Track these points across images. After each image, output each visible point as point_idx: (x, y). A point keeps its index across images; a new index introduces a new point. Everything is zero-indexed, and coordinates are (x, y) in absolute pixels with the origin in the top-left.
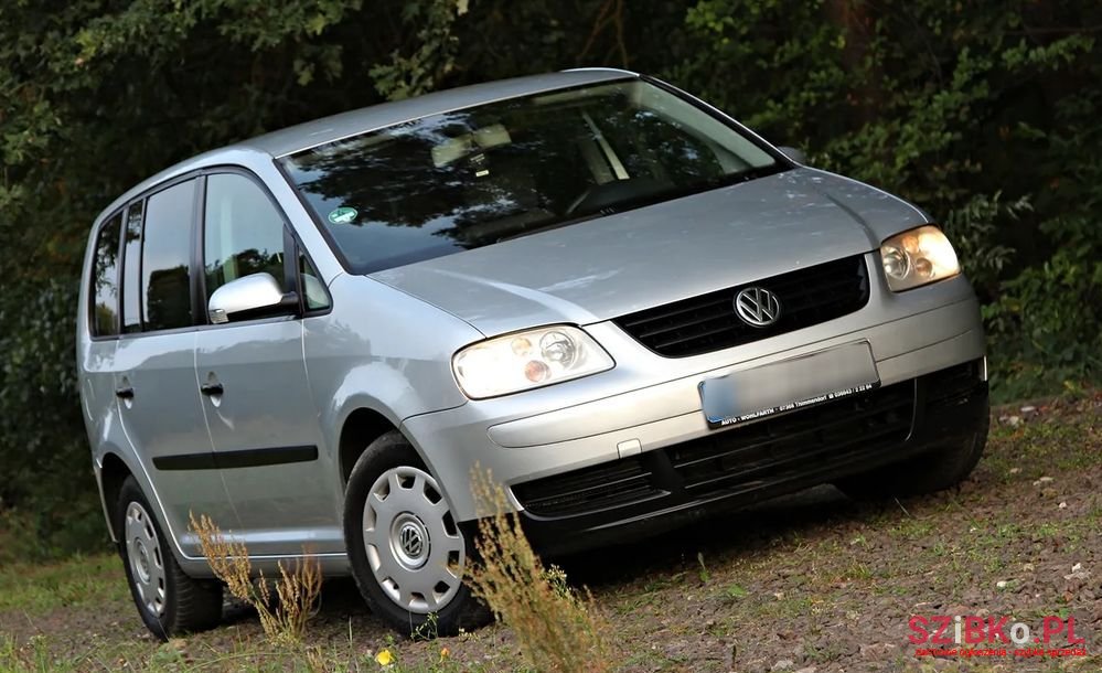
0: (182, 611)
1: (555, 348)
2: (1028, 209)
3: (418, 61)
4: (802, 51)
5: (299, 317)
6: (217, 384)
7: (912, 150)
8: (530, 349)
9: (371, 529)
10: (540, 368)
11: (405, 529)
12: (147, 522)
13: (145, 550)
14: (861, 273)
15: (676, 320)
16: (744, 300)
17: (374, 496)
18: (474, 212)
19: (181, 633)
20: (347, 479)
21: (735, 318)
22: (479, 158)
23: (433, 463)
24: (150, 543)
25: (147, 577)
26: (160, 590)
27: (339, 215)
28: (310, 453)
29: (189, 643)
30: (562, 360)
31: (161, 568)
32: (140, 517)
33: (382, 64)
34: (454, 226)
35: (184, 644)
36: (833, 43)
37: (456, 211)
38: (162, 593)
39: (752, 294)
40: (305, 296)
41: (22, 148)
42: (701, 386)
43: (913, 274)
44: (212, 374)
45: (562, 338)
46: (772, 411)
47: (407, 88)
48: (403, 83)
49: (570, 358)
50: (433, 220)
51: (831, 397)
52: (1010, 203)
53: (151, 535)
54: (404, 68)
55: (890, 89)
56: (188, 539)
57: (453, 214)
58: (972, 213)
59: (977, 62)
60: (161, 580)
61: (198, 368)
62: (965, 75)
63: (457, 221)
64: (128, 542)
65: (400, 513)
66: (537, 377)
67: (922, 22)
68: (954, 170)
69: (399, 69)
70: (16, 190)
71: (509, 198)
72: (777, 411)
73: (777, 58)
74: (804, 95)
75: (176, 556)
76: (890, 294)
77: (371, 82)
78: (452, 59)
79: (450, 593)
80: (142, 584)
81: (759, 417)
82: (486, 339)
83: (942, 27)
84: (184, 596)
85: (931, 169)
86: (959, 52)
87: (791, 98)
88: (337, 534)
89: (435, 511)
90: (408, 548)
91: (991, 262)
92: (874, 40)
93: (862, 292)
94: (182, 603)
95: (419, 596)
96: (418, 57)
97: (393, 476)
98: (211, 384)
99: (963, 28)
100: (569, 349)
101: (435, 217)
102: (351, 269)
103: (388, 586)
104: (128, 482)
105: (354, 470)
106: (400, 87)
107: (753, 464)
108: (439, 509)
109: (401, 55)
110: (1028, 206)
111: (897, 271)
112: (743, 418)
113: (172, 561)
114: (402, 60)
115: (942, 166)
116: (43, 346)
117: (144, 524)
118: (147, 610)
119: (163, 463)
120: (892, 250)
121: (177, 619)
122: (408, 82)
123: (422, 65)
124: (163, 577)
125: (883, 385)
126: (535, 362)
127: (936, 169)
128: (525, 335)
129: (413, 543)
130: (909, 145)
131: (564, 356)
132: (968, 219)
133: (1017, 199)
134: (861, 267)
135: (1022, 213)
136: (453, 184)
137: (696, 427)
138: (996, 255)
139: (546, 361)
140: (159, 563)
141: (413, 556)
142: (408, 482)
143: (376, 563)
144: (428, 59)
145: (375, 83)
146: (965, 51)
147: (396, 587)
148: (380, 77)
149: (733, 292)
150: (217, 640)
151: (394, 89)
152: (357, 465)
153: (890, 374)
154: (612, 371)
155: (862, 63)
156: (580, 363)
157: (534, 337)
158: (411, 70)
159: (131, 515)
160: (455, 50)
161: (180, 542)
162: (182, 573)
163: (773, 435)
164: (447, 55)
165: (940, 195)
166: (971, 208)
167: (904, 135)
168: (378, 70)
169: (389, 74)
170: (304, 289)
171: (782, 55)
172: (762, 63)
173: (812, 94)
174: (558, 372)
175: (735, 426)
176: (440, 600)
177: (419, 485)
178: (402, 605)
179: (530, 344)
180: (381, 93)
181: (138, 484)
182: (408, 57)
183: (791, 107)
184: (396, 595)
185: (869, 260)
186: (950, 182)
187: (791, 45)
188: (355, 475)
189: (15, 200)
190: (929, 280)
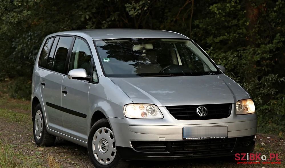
0: (44, 140)
1: (150, 109)
2: (283, 81)
3: (138, 5)
4: (237, 23)
5: (90, 82)
6: (66, 91)
7: (258, 58)
8: (144, 109)
9: (95, 140)
10: (145, 114)
11: (103, 143)
12: (41, 116)
13: (39, 123)
14: (230, 108)
15: (181, 110)
16: (199, 109)
17: (97, 133)
18: (140, 62)
19: (43, 146)
20: (92, 127)
21: (196, 113)
22: (144, 51)
23: (113, 129)
24: (41, 122)
25: (38, 129)
26: (40, 134)
27: (106, 59)
28: (84, 116)
29: (44, 150)
30: (151, 113)
31: (42, 128)
32: (40, 114)
33: (129, 3)
34: (135, 64)
35: (43, 150)
36: (245, 23)
37: (136, 61)
38: (41, 135)
39: (202, 108)
40: (93, 77)
41: (33, 2)
42: (183, 129)
43: (243, 111)
44: (65, 88)
45: (152, 108)
46: (199, 138)
47: (134, 11)
48: (133, 10)
49: (153, 113)
50: (130, 62)
51: (215, 138)
52: (279, 78)
53: (41, 120)
54: (134, 6)
55: (257, 38)
56: (50, 124)
57: (135, 62)
58: (269, 78)
59: (281, 38)
60: (41, 132)
61: (62, 85)
62: (277, 41)
63: (135, 63)
64: (35, 119)
65: (103, 139)
66: (144, 116)
67: (270, 23)
68: (268, 63)
69: (133, 6)
70: (29, 12)
71: (150, 61)
72: (200, 138)
73: (230, 23)
74: (235, 35)
75: (46, 127)
76: (236, 115)
77: (125, 8)
78: (147, 7)
79: (110, 162)
80: (36, 131)
81: (196, 139)
82: (133, 104)
83: (275, 26)
84: (46, 137)
85: (263, 61)
86: (277, 34)
87: (232, 34)
88: (86, 137)
89: (111, 141)
90: (102, 148)
91: (271, 92)
92: (256, 25)
93: (229, 113)
94: (45, 139)
95: (102, 160)
96: (139, 4)
97: (103, 129)
98: (65, 90)
99: (280, 27)
100: (153, 111)
101: (131, 61)
102: (105, 75)
103: (95, 155)
104: (38, 105)
105: (94, 125)
106: (132, 11)
107: (191, 150)
108: (112, 140)
109: (134, 2)
110: (284, 80)
111: (239, 109)
112: (192, 138)
113: (45, 128)
114: (134, 4)
115: (266, 61)
116: (27, 46)
117: (40, 116)
118: (36, 138)
119: (48, 104)
120: (240, 103)
121: (43, 142)
122: (134, 10)
123: (139, 6)
124: (42, 131)
125: (228, 137)
126: (144, 112)
127: (264, 62)
128: (143, 105)
129: (104, 147)
130: (258, 56)
131: (151, 112)
132: (268, 80)
133: (281, 78)
134: (230, 107)
135: (282, 81)
136: (136, 54)
137: (180, 138)
138: (273, 90)
139: (147, 112)
140: (42, 127)
141: (103, 150)
142: (106, 132)
143: (94, 149)
144: (141, 5)
145: (126, 8)
146: (279, 34)
147: (97, 156)
148: (128, 7)
149: (197, 106)
150: (51, 151)
151: (131, 11)
152: (95, 124)
153: (231, 135)
154: (162, 119)
155: (252, 30)
156: (155, 115)
157: (145, 106)
158: (136, 7)
159: (38, 113)
160: (148, 4)
161: (48, 124)
162: (47, 131)
163: (198, 144)
164: (146, 5)
165: (263, 69)
166: (269, 77)
167: (257, 53)
168: (128, 5)
169: (130, 6)
170: (93, 75)
171: (232, 23)
172: (226, 24)
173: (237, 35)
174: (149, 116)
175: (189, 140)
176: (107, 162)
177: (109, 133)
178: (98, 161)
179: (144, 107)
180: (127, 11)
181: (41, 106)
182: (136, 3)
183: (231, 36)
184: (97, 158)
185: (233, 105)
186: (267, 66)
187: (235, 21)
188: (94, 126)
189: (28, 14)
190: (246, 113)
